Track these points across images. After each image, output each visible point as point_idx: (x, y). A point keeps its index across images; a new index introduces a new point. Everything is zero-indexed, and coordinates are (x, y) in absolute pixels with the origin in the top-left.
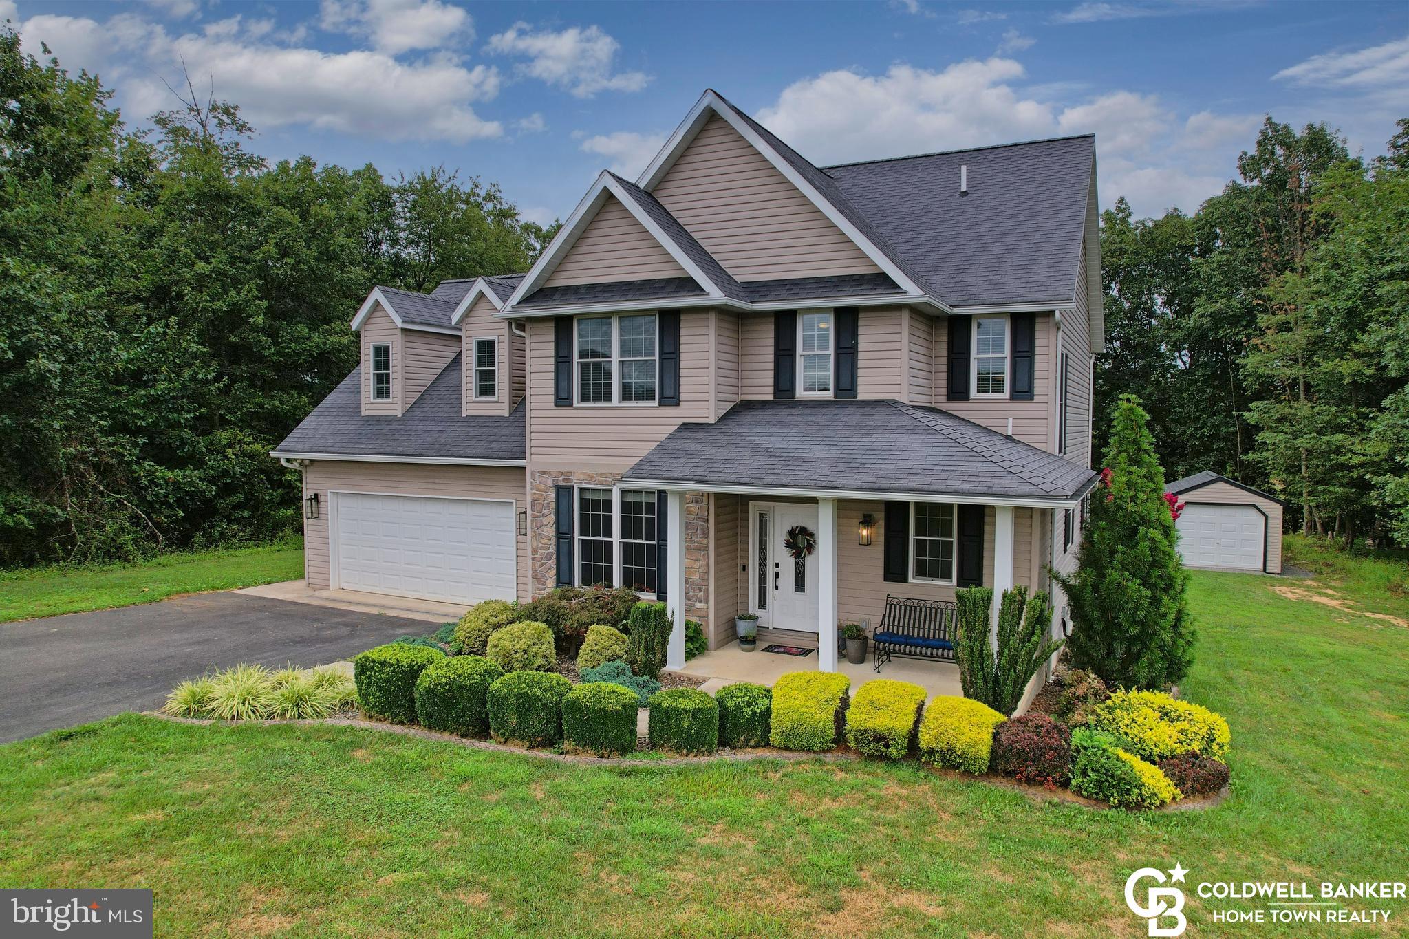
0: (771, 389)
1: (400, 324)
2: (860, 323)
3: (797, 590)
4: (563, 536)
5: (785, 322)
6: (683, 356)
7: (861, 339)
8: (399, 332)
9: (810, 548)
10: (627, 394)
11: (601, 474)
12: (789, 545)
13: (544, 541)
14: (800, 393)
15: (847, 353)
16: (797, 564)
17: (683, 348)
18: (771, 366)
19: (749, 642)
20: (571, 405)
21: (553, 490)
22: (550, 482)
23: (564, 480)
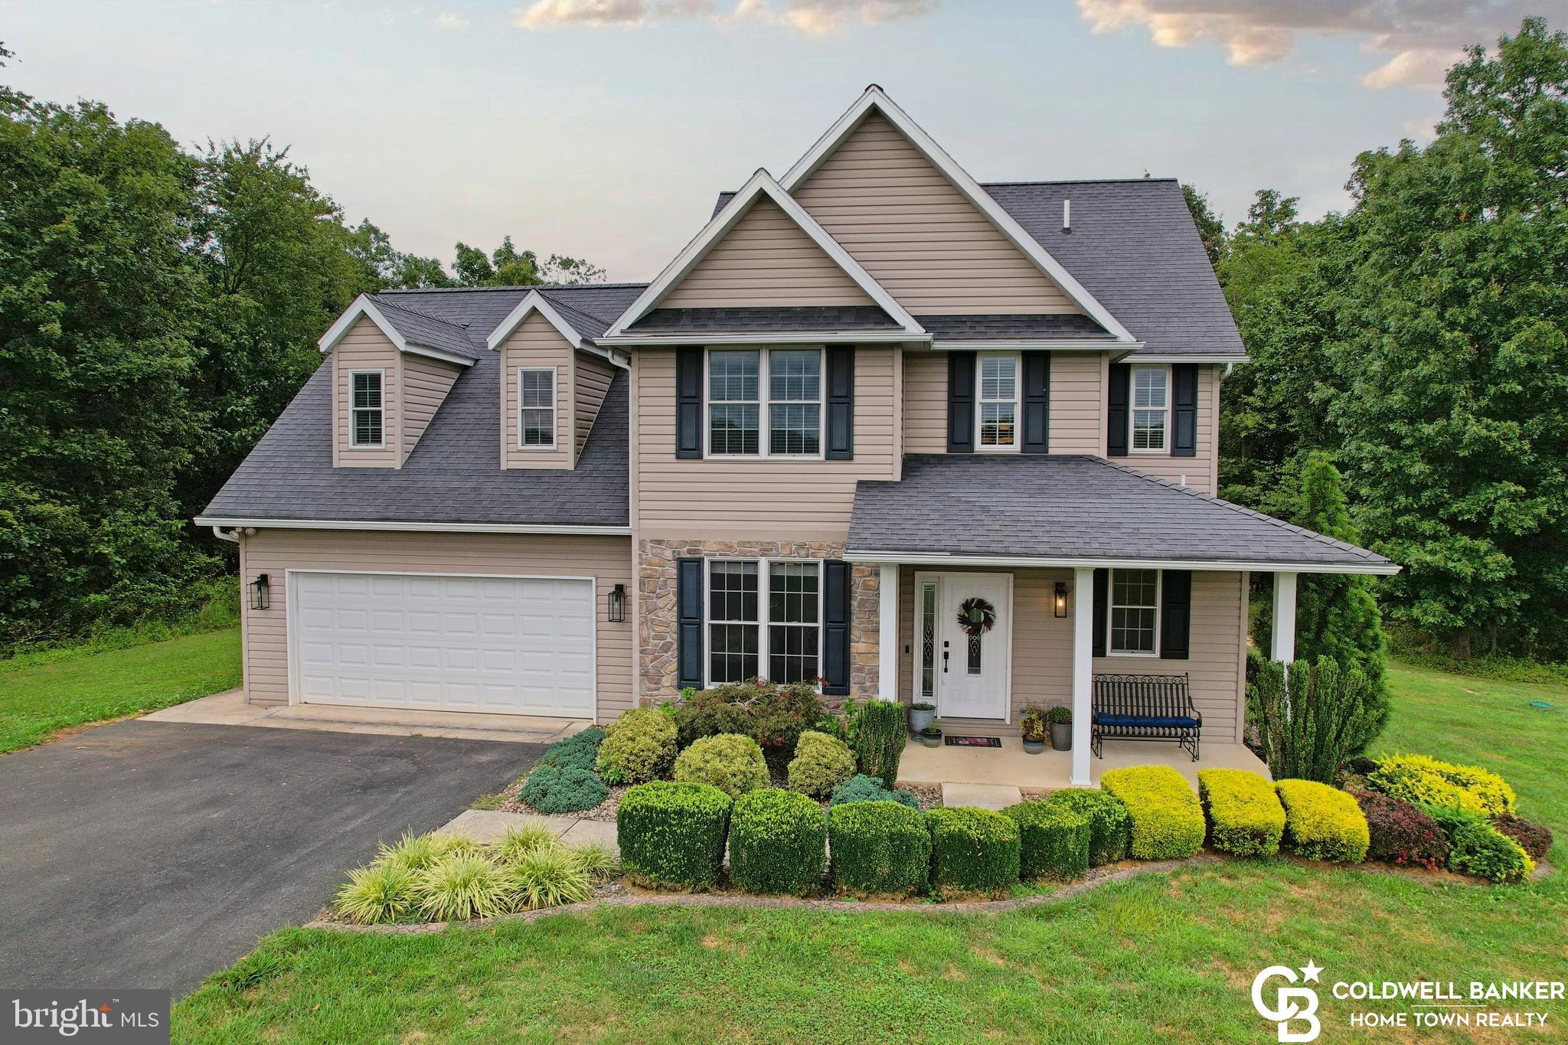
0: (944, 442)
1: (402, 345)
2: (1052, 369)
3: (970, 671)
4: (689, 620)
5: (961, 365)
6: (858, 401)
7: (1053, 386)
8: (398, 357)
9: (989, 622)
10: (777, 447)
11: (742, 544)
12: (963, 620)
13: (658, 629)
14: (979, 447)
15: (1037, 401)
16: (970, 641)
17: (857, 391)
18: (944, 414)
19: (928, 736)
20: (700, 457)
21: (674, 564)
22: (668, 554)
23: (689, 551)
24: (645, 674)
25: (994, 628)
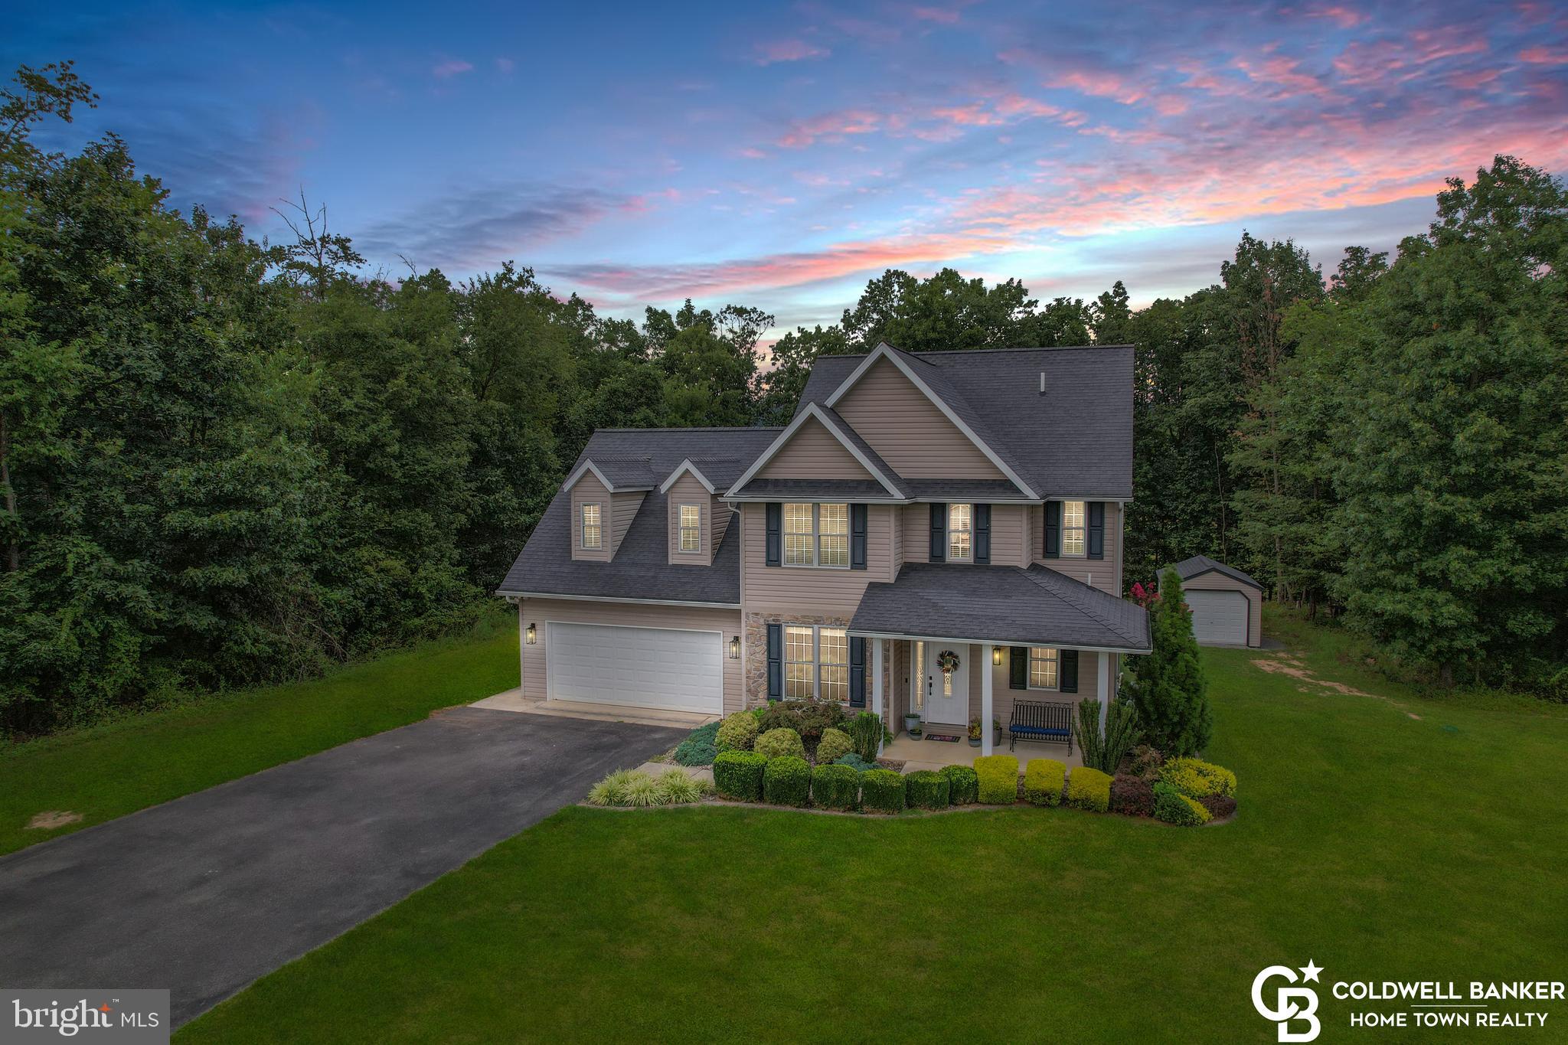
0: (927, 555)
1: (610, 488)
2: (993, 515)
4: (773, 660)
5: (937, 512)
6: (869, 535)
7: (993, 523)
8: (609, 499)
9: (956, 666)
10: (823, 560)
11: (804, 617)
12: (940, 664)
13: (756, 664)
14: (949, 559)
15: (983, 532)
16: (945, 677)
17: (869, 529)
18: (927, 539)
19: (915, 734)
20: (780, 565)
21: (765, 627)
22: (762, 621)
23: (773, 620)
24: (749, 691)
25: (959, 669)
